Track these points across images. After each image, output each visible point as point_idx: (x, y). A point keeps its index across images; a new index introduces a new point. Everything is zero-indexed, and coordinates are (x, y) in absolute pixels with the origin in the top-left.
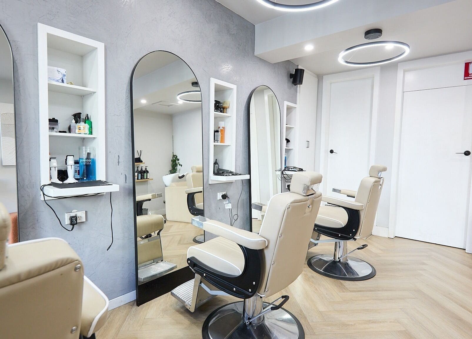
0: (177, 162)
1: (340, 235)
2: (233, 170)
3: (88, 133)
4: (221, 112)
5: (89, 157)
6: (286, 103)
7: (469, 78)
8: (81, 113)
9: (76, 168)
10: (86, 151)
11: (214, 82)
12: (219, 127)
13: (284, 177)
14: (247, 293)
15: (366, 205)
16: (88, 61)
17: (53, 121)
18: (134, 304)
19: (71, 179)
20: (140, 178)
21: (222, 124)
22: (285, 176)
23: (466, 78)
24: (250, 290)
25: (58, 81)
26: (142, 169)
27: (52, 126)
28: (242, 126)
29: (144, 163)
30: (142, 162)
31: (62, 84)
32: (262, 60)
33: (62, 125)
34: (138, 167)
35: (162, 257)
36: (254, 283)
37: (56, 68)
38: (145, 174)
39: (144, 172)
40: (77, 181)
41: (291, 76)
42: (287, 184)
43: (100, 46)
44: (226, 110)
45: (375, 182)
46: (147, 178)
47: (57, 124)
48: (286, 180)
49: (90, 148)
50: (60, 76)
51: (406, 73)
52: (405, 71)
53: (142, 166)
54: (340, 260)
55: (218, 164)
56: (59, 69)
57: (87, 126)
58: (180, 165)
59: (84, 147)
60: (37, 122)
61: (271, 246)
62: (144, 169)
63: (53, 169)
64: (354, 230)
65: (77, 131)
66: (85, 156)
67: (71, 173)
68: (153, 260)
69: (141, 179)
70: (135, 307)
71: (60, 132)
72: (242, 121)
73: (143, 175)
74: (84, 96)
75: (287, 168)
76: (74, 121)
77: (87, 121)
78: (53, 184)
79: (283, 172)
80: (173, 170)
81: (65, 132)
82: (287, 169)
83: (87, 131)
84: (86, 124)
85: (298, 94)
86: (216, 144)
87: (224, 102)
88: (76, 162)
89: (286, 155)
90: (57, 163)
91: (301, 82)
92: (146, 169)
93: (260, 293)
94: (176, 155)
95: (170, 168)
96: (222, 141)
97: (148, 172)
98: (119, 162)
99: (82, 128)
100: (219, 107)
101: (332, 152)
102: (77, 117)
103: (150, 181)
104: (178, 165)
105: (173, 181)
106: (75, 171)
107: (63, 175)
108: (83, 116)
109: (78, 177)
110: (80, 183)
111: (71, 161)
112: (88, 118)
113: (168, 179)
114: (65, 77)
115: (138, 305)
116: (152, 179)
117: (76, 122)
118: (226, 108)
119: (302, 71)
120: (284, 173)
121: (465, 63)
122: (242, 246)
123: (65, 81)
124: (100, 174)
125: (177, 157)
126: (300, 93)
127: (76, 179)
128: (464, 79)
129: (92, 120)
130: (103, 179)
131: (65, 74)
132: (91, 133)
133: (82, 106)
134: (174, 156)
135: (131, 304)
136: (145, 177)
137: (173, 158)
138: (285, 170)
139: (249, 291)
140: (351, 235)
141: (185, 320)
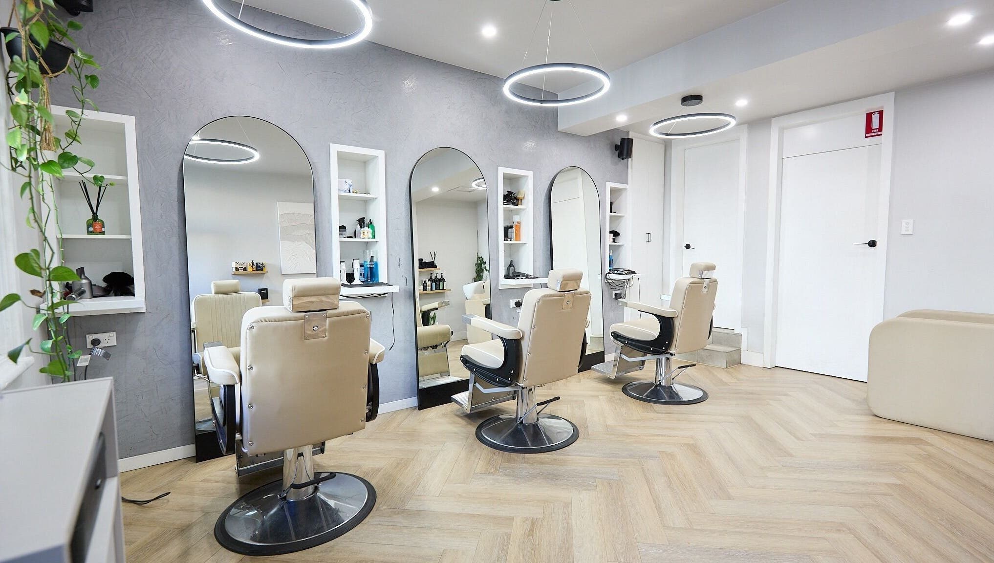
0: (483, 266)
1: (652, 349)
2: (531, 273)
3: (372, 237)
4: (514, 204)
5: (373, 260)
6: (609, 185)
7: (872, 134)
8: (364, 218)
9: (361, 271)
10: (369, 254)
11: (502, 171)
12: (513, 222)
13: (609, 283)
14: (507, 381)
15: (680, 312)
16: (371, 167)
17: (342, 228)
18: (415, 409)
19: (357, 281)
20: (434, 288)
21: (516, 219)
22: (610, 281)
23: (868, 135)
24: (510, 379)
25: (345, 191)
26: (436, 276)
27: (341, 233)
28: (542, 219)
29: (439, 269)
30: (436, 267)
31: (348, 194)
32: (568, 135)
33: (349, 231)
34: (431, 274)
35: (448, 372)
36: (512, 371)
37: (344, 180)
38: (441, 283)
39: (440, 280)
40: (362, 283)
41: (617, 148)
42: (614, 292)
43: (380, 154)
44: (521, 201)
45: (691, 283)
46: (443, 289)
47: (346, 231)
48: (612, 287)
49: (373, 252)
50: (347, 187)
51: (785, 131)
52: (782, 130)
53: (437, 273)
54: (660, 384)
55: (513, 266)
56: (347, 180)
57: (370, 230)
58: (486, 270)
59: (368, 251)
60: (331, 231)
61: (526, 337)
62: (439, 277)
63: (342, 271)
64: (667, 342)
65: (362, 235)
66: (369, 260)
67: (357, 276)
68: (439, 374)
69: (436, 289)
70: (417, 411)
71: (348, 237)
72: (542, 213)
73: (438, 284)
74: (367, 201)
75: (613, 271)
76: (359, 226)
77: (370, 226)
78: (343, 285)
79: (606, 275)
80: (478, 277)
81: (351, 237)
82: (611, 272)
83: (371, 236)
84: (370, 229)
85: (630, 170)
86: (509, 242)
87: (519, 192)
88: (361, 266)
89: (611, 253)
90: (346, 268)
91: (629, 155)
92: (442, 276)
93: (520, 382)
94: (482, 257)
95: (474, 275)
96: (518, 237)
97: (444, 280)
98: (399, 265)
99: (366, 233)
100: (511, 198)
101: (688, 247)
102: (361, 222)
103: (447, 293)
104: (485, 270)
105: (476, 291)
106: (361, 274)
107: (350, 277)
108: (367, 222)
109: (363, 279)
110: (365, 284)
111: (357, 264)
112: (371, 223)
113: (470, 288)
114: (352, 187)
115: (420, 409)
116: (450, 290)
117: (361, 227)
118: (521, 200)
119: (630, 141)
120: (608, 277)
121: (867, 114)
122: (502, 338)
123: (351, 191)
124: (382, 277)
125: (483, 259)
126: (632, 168)
127: (362, 282)
128: (866, 137)
129: (374, 225)
130: (386, 282)
131: (351, 184)
132: (374, 237)
133: (366, 211)
134: (479, 258)
135: (413, 408)
136: (441, 288)
137: (478, 261)
138: (609, 273)
139: (508, 380)
140: (664, 348)
141: (462, 422)
